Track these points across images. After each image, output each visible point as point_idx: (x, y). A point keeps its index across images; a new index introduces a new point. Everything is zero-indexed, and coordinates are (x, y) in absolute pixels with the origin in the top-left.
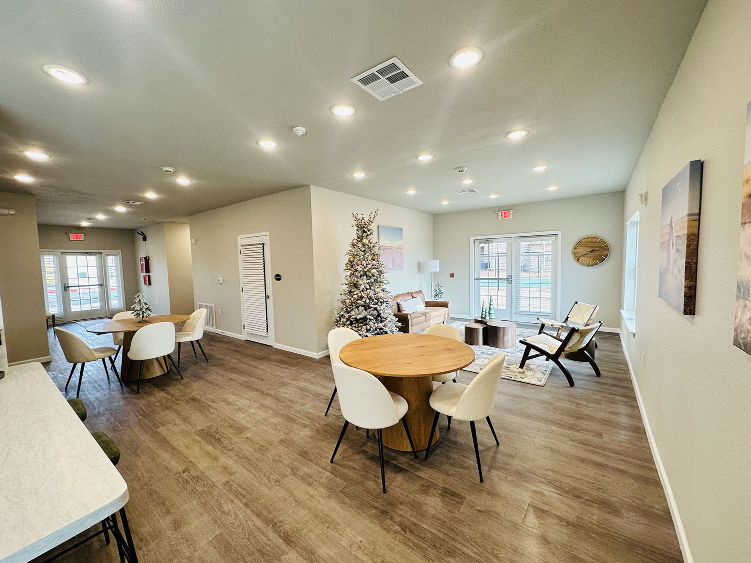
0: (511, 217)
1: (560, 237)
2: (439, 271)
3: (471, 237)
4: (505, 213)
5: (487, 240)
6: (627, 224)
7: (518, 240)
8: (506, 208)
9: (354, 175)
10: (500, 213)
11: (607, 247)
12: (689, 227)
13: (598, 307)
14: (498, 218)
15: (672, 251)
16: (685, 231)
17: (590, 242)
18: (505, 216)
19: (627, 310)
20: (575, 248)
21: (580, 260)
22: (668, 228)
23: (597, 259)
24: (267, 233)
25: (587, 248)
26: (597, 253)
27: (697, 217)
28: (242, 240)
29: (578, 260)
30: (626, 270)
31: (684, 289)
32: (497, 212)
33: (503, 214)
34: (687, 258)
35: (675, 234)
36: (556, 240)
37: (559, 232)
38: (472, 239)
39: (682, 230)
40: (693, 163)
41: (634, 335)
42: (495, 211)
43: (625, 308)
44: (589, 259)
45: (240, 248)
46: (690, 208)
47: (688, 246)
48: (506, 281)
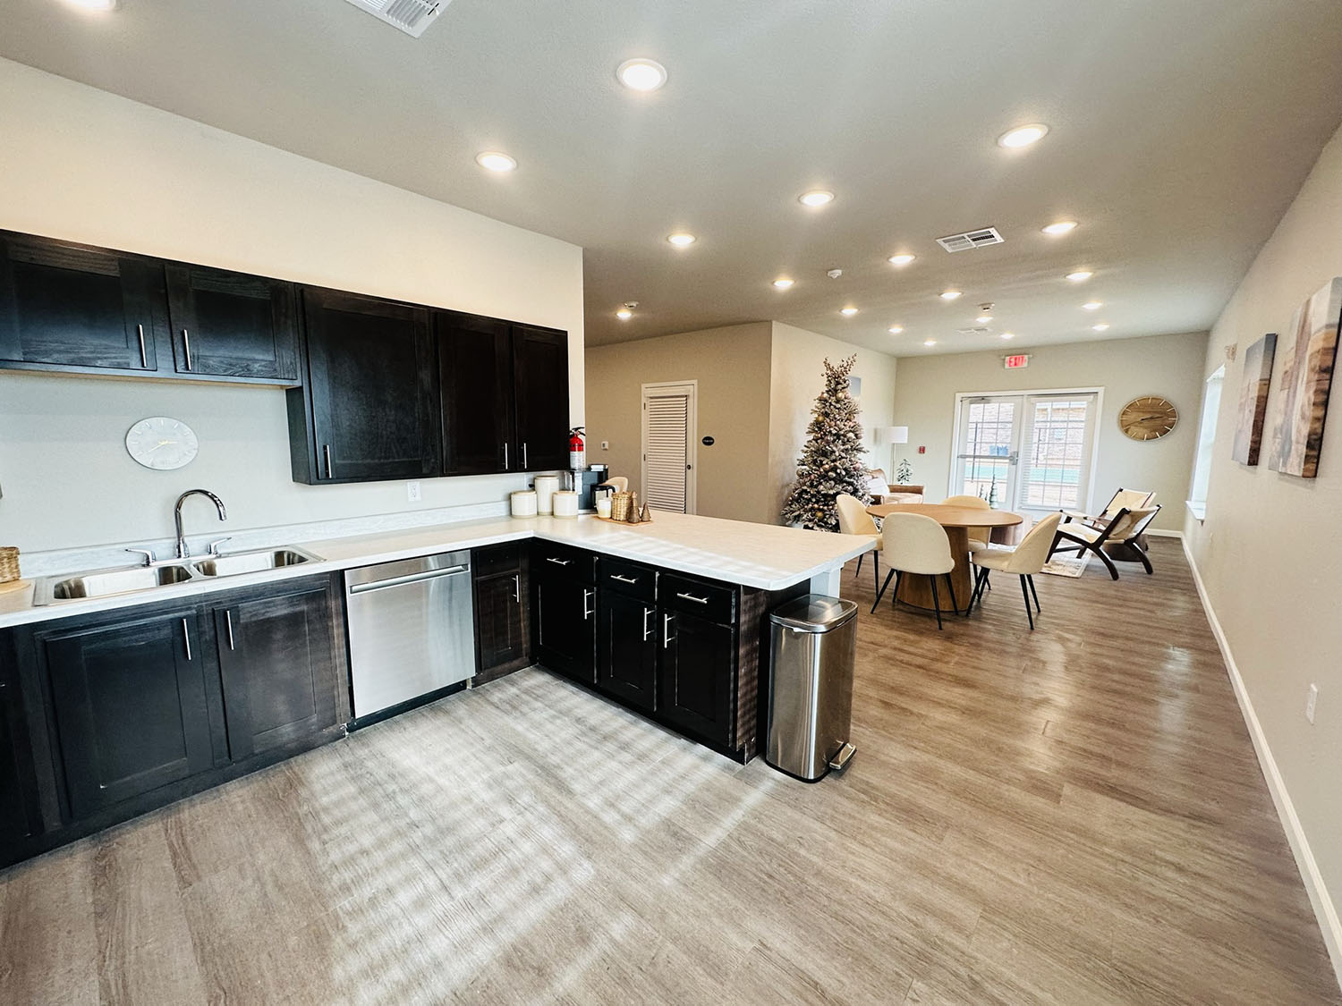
0: (1025, 365)
1: (1101, 395)
2: (906, 442)
3: (957, 394)
4: (1016, 359)
5: (983, 398)
6: (1208, 381)
7: (1033, 399)
8: (1019, 351)
9: (843, 311)
10: (1008, 358)
11: (1174, 414)
12: (1259, 391)
13: (1154, 494)
14: (1004, 365)
15: (1247, 412)
16: (1256, 395)
17: (1149, 405)
18: (1016, 364)
19: (1196, 501)
20: (1123, 414)
21: (1129, 432)
22: (1246, 389)
23: (1155, 431)
24: (695, 382)
25: (1141, 414)
26: (1158, 422)
27: (1267, 382)
28: (647, 390)
29: (1127, 431)
30: (1200, 444)
31: (1250, 443)
32: (1003, 357)
33: (1013, 360)
34: (1255, 417)
35: (1250, 397)
36: (1095, 400)
37: (1101, 390)
38: (959, 396)
39: (1254, 394)
40: (1268, 336)
41: (1202, 522)
42: (1000, 356)
43: (1193, 498)
44: (1145, 430)
45: (644, 400)
46: (1262, 373)
47: (1257, 406)
48: (1007, 461)
